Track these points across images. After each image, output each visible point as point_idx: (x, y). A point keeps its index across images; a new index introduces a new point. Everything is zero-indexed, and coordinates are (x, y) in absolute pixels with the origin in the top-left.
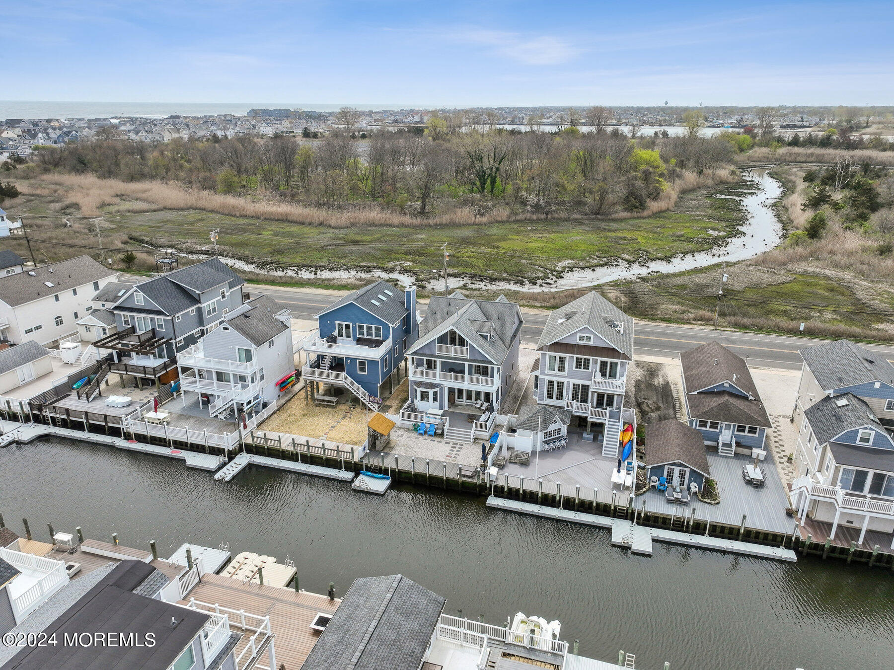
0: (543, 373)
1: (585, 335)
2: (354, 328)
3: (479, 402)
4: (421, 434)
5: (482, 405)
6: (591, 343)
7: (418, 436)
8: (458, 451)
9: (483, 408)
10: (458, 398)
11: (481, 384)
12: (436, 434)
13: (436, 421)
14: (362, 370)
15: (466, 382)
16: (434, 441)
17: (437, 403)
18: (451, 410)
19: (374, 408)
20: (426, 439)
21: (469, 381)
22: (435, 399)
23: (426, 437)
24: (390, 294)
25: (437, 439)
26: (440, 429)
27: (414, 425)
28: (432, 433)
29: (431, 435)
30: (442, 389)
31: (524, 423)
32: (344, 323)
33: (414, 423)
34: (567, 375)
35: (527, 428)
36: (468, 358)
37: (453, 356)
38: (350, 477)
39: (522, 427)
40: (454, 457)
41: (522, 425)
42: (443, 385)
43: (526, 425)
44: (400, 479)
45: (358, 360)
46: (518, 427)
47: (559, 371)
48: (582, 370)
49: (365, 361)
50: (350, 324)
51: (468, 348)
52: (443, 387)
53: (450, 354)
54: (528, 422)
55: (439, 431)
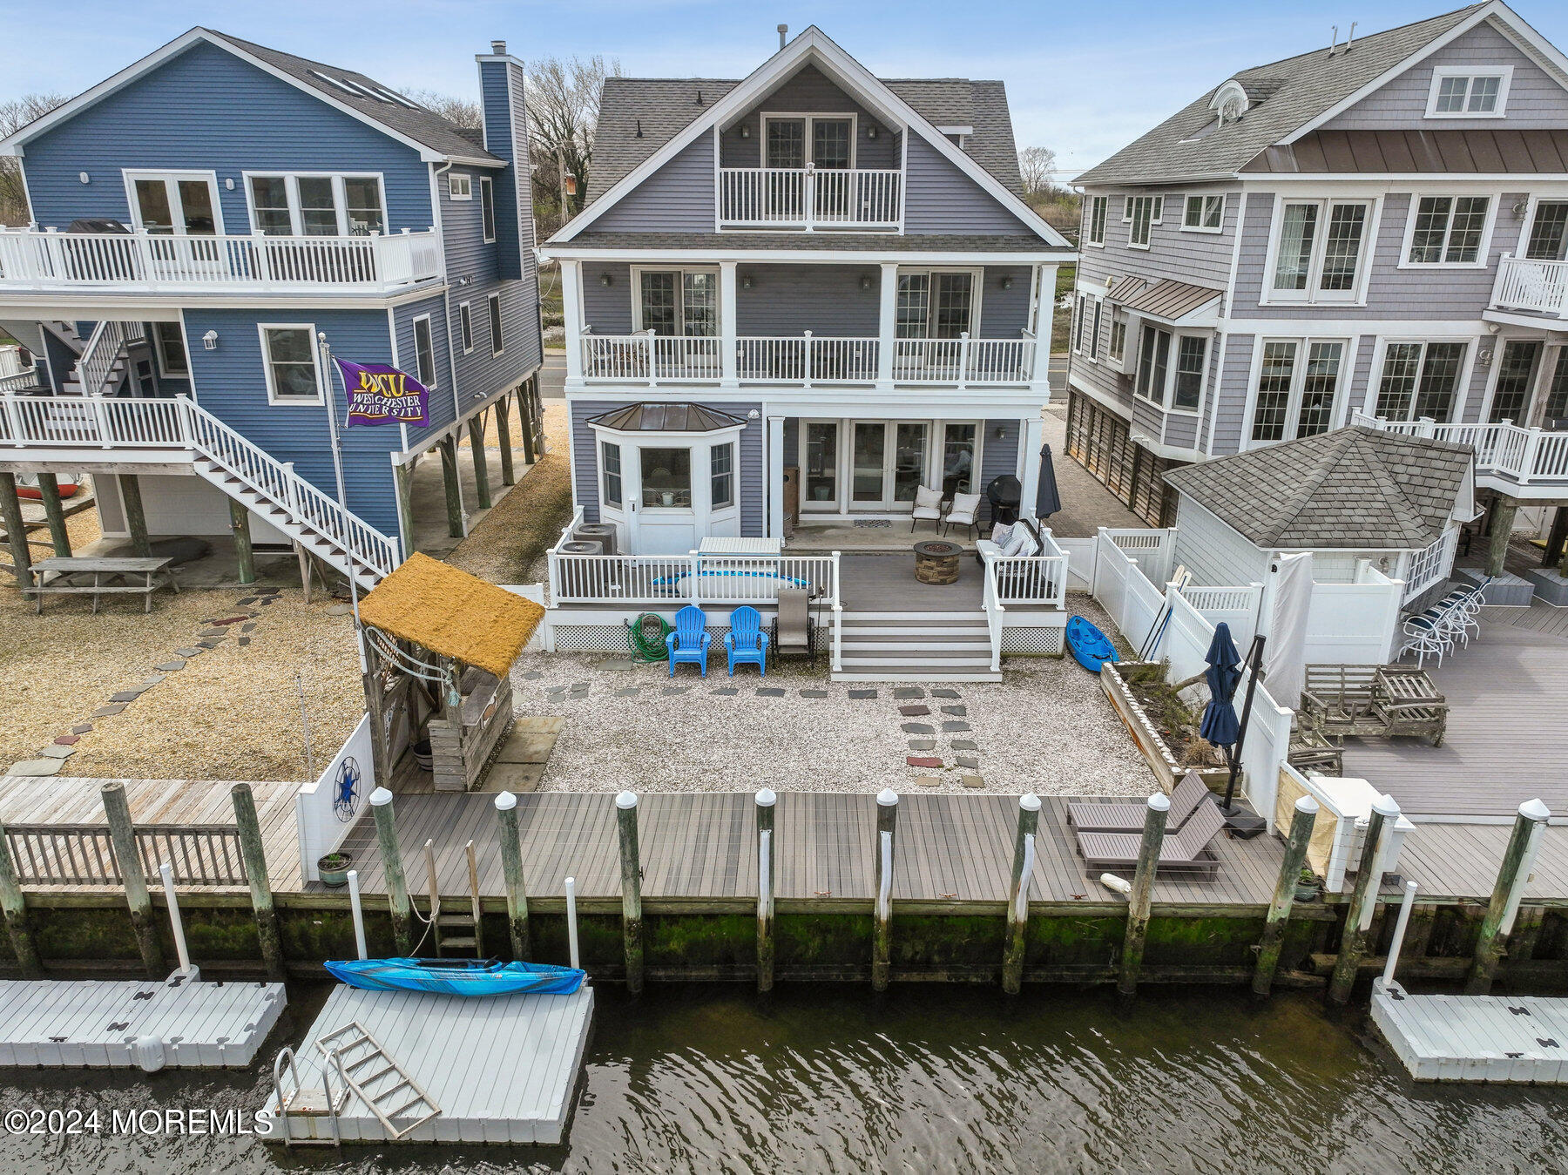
0: (1247, 305)
1: (1472, 71)
2: (232, 196)
3: (928, 497)
4: (692, 669)
6: (1500, 113)
7: (680, 682)
8: (953, 729)
11: (962, 382)
13: (762, 588)
14: (297, 383)
15: (885, 379)
16: (779, 693)
17: (731, 515)
18: (801, 545)
20: (729, 692)
21: (897, 371)
22: (720, 494)
23: (728, 679)
24: (404, 102)
25: (793, 684)
26: (792, 628)
27: (638, 629)
28: (753, 652)
29: (747, 668)
30: (753, 431)
31: (1304, 515)
32: (171, 179)
33: (633, 617)
34: (1362, 303)
35: (1336, 534)
36: (901, 233)
37: (815, 229)
38: (250, 1027)
39: (1308, 534)
40: (958, 758)
41: (1299, 527)
42: (760, 410)
43: (1325, 527)
44: (661, 973)
45: (261, 327)
46: (1286, 535)
47: (1325, 286)
48: (1443, 264)
49: (311, 327)
50: (209, 176)
51: (903, 172)
52: (760, 419)
53: (797, 223)
54: (1324, 512)
55: (792, 640)
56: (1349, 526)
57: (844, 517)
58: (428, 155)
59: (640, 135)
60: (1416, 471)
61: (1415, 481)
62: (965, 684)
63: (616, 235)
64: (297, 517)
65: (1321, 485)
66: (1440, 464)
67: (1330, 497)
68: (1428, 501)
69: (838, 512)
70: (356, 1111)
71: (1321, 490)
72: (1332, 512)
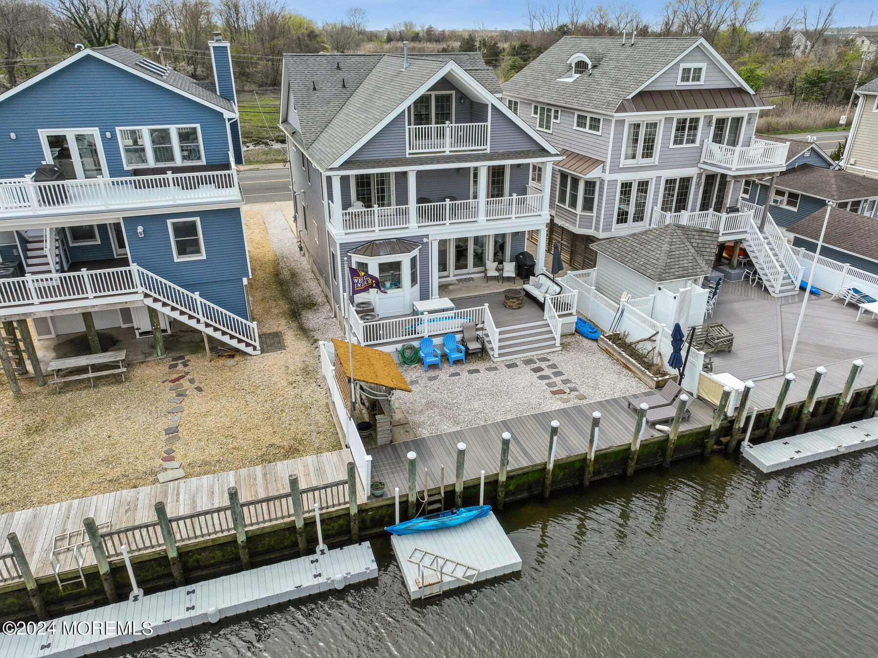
0: (615, 168)
1: (692, 65)
2: (110, 144)
3: (491, 265)
6: (702, 83)
8: (556, 374)
11: (513, 216)
12: (469, 355)
13: (454, 325)
14: (186, 248)
15: (482, 217)
16: (477, 371)
17: (417, 288)
21: (485, 214)
22: (414, 278)
26: (471, 340)
27: (402, 353)
28: (460, 356)
29: (457, 362)
30: (425, 248)
32: (70, 133)
33: (399, 346)
34: (657, 164)
35: (681, 272)
36: (488, 151)
37: (450, 152)
40: (569, 388)
41: (668, 271)
42: (428, 238)
43: (676, 270)
45: (169, 222)
46: (664, 275)
47: (643, 157)
48: (684, 145)
49: (198, 220)
50: (94, 132)
51: (489, 123)
52: (428, 242)
53: (442, 150)
54: (673, 263)
55: (474, 346)
56: (684, 268)
57: (452, 279)
58: (228, 115)
59: (315, 89)
60: (700, 241)
61: (701, 245)
62: (548, 353)
64: (203, 319)
65: (669, 252)
66: (708, 238)
67: (674, 257)
68: (706, 254)
69: (448, 276)
71: (670, 254)
72: (677, 263)
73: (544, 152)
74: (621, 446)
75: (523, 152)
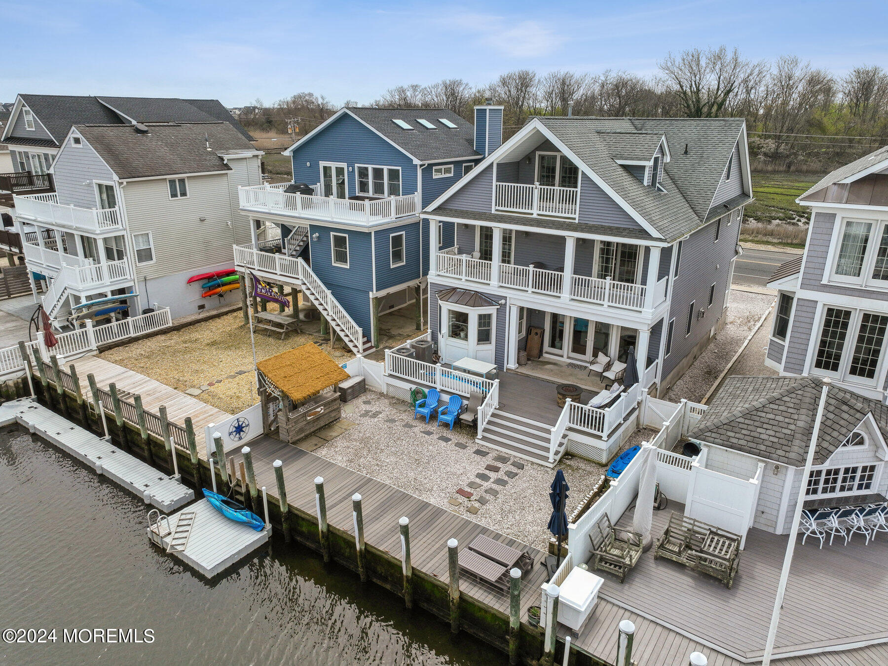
0: (813, 282)
2: (351, 174)
3: (602, 359)
4: (423, 418)
5: (608, 366)
7: (414, 423)
8: (499, 482)
9: (610, 375)
10: (553, 345)
11: (606, 303)
12: (458, 424)
13: (465, 389)
14: (341, 257)
15: (566, 294)
16: (447, 440)
17: (489, 349)
18: (524, 370)
19: (356, 346)
20: (429, 433)
21: (573, 292)
22: (484, 337)
23: (434, 427)
24: (451, 125)
25: (455, 437)
26: (471, 412)
27: (415, 394)
28: (449, 418)
29: (446, 425)
30: (502, 310)
31: (730, 425)
32: (333, 165)
33: (414, 387)
35: (742, 442)
36: (577, 221)
37: (539, 215)
38: (172, 501)
39: (722, 437)
40: (481, 497)
41: (720, 431)
42: (506, 300)
43: (737, 435)
44: (298, 539)
45: (332, 233)
46: (709, 434)
47: (876, 276)
49: (346, 235)
50: (344, 165)
51: (579, 189)
52: (505, 304)
53: (530, 211)
54: (745, 426)
55: (467, 417)
56: (755, 440)
57: (565, 359)
58: (416, 161)
60: (832, 416)
62: (533, 463)
63: (451, 210)
64: (331, 313)
65: (757, 410)
66: (846, 416)
67: (757, 419)
70: (168, 540)
71: (755, 412)
72: (750, 428)
73: (643, 234)
74: (396, 559)
75: (618, 228)
